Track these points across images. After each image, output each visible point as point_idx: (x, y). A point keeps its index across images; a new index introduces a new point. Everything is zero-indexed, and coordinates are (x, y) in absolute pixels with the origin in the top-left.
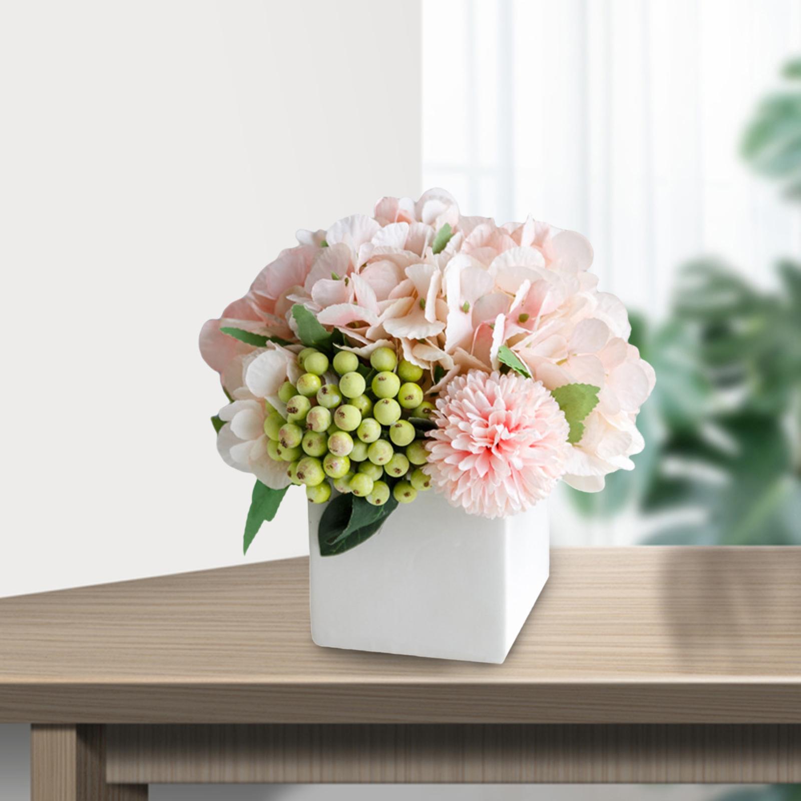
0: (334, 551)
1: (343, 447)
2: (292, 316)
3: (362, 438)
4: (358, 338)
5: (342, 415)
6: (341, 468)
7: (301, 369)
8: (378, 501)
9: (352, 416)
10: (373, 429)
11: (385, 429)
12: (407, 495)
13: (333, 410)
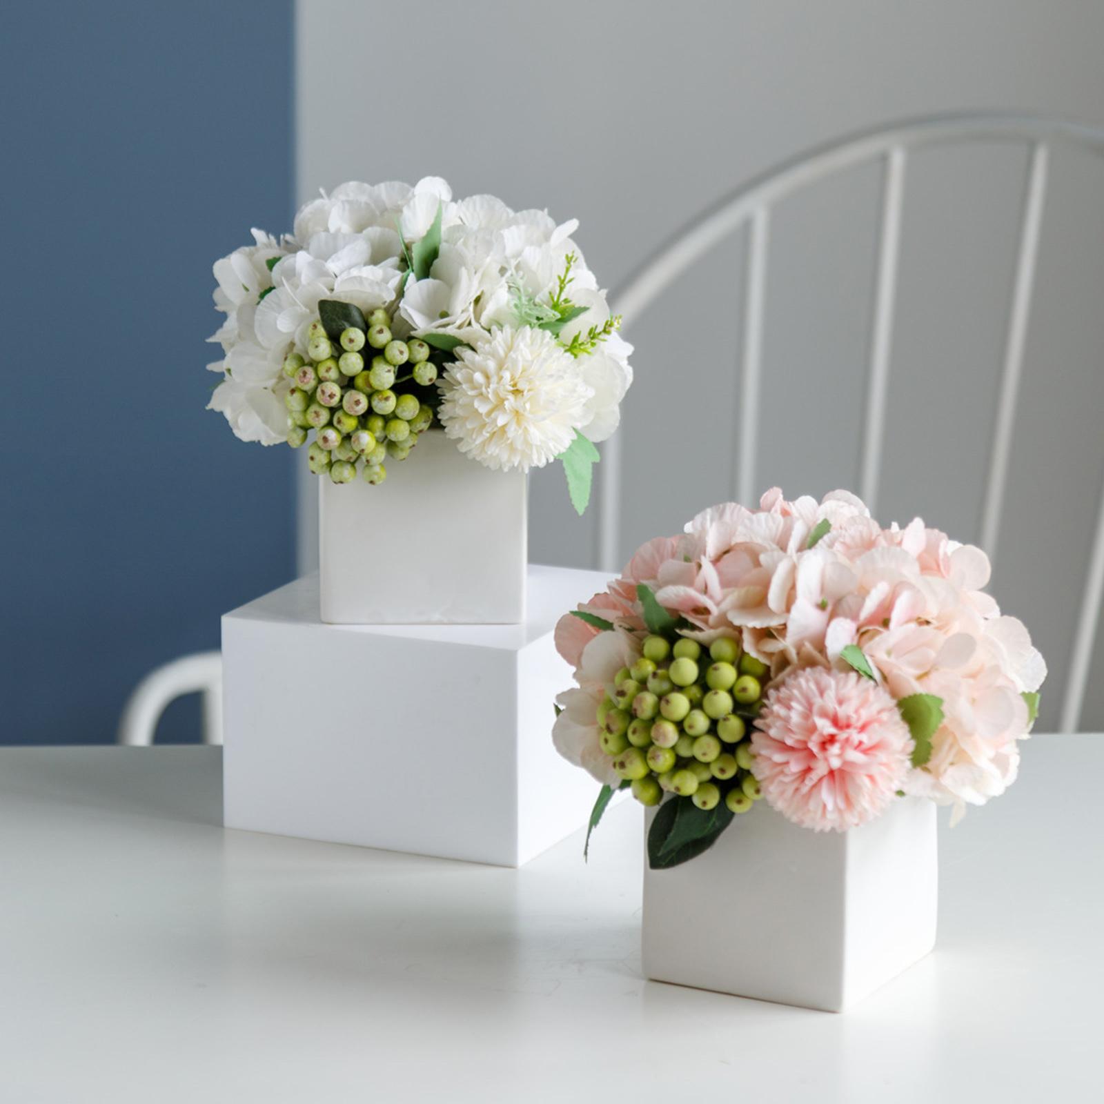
0: (664, 864)
1: (665, 736)
2: (638, 598)
3: (687, 729)
4: (698, 623)
5: (668, 702)
6: (664, 762)
7: (639, 651)
8: (704, 803)
9: (680, 704)
10: (700, 722)
11: (714, 723)
12: (739, 802)
13: (661, 697)
